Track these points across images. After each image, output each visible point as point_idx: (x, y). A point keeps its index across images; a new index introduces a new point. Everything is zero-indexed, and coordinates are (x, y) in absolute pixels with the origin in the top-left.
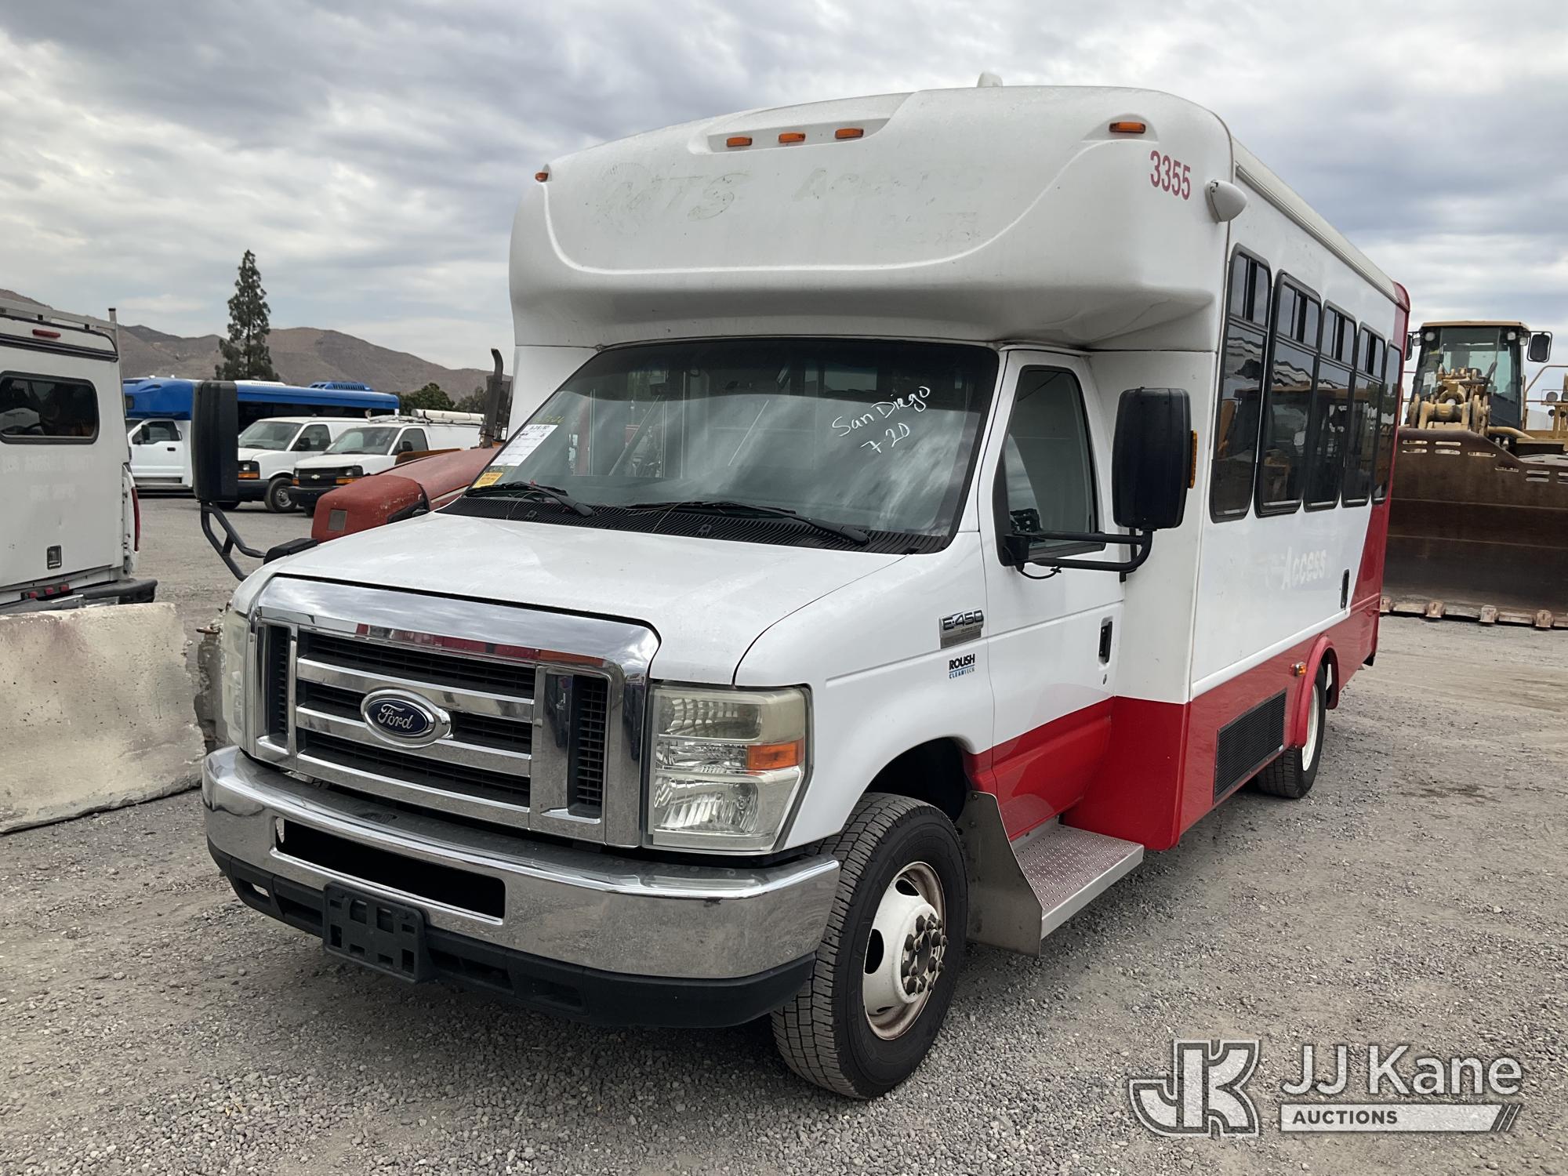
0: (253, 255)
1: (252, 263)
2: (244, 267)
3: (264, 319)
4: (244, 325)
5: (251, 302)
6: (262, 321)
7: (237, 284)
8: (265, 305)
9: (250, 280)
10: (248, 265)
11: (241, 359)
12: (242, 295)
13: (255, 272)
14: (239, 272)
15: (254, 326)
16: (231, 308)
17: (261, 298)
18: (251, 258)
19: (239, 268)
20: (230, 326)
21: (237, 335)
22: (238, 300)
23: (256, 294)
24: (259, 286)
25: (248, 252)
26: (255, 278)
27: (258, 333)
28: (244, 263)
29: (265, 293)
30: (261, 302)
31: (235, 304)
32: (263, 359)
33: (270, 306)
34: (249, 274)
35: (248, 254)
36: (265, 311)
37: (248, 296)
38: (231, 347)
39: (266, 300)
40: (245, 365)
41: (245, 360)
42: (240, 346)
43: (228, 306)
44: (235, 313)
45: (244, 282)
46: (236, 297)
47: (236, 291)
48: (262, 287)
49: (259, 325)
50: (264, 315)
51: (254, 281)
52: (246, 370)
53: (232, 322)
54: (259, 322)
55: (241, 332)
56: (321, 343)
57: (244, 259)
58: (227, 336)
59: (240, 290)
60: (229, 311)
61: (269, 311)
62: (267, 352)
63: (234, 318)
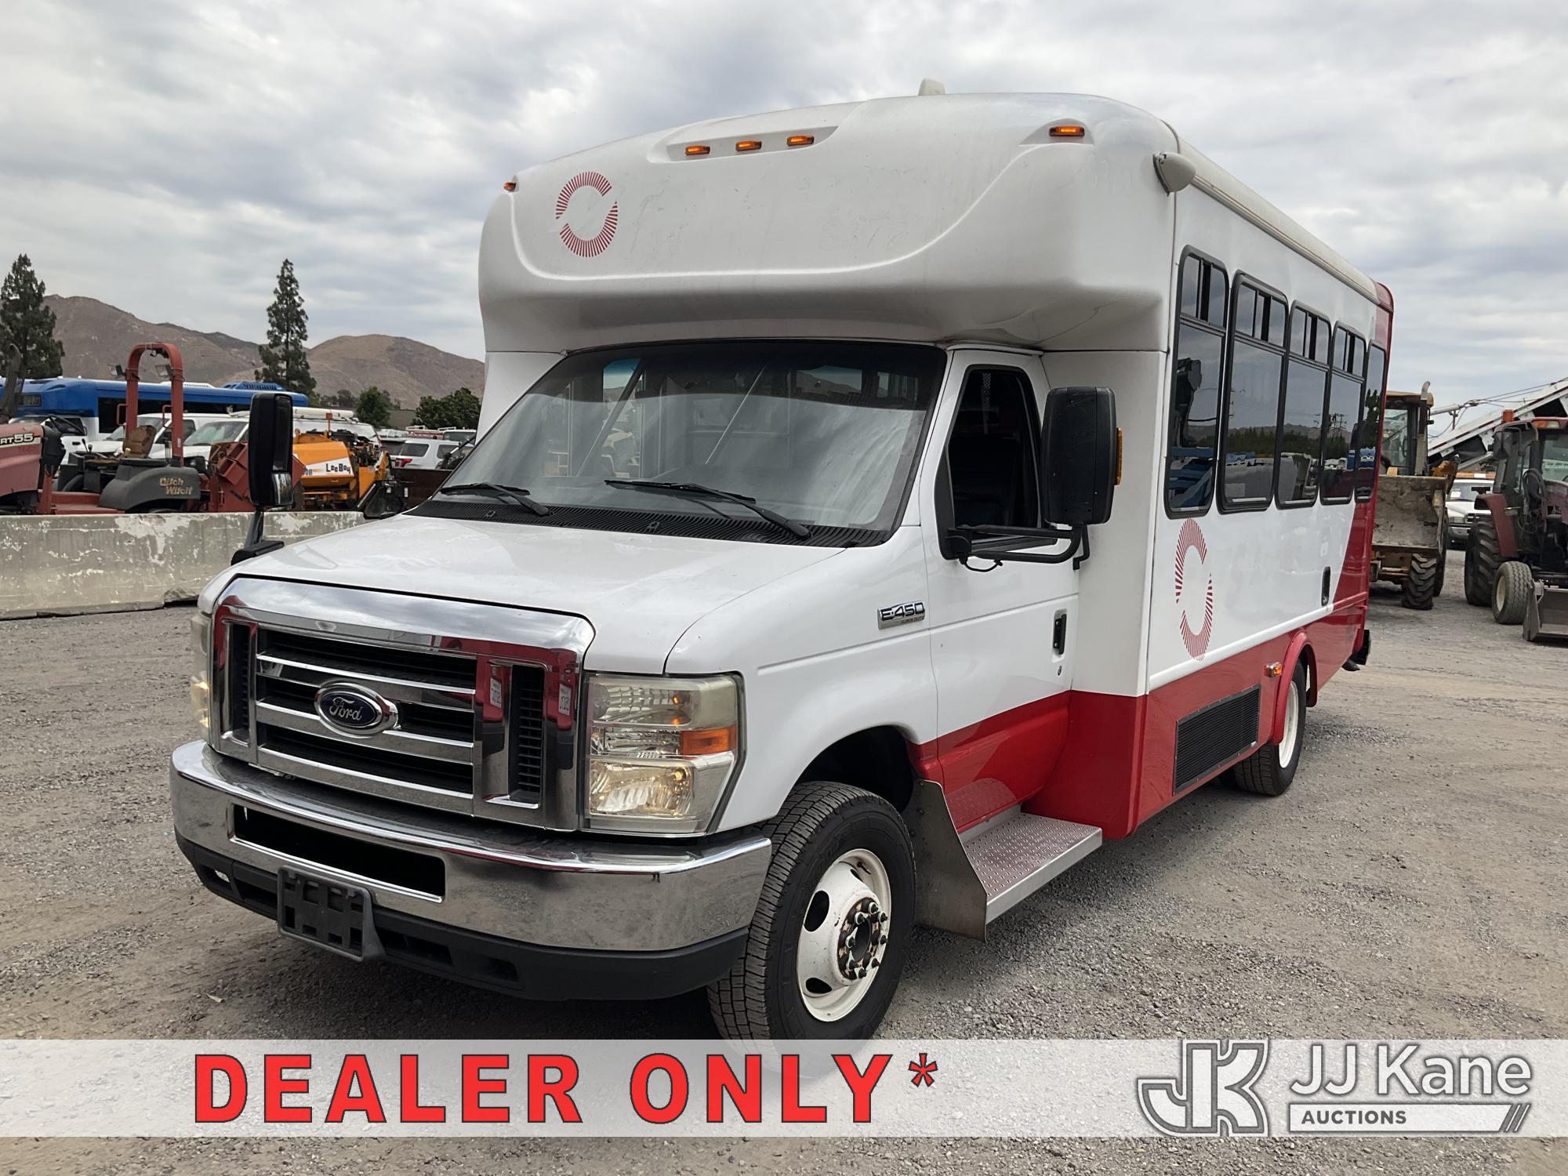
0: (291, 264)
1: (290, 272)
2: (283, 275)
3: (302, 326)
4: (282, 331)
5: (288, 310)
6: (300, 328)
7: (276, 292)
8: (303, 312)
9: (289, 288)
10: (286, 274)
11: (280, 365)
12: (281, 302)
13: (293, 281)
14: (278, 280)
15: (292, 333)
16: (270, 315)
17: (299, 305)
18: (289, 267)
19: (278, 277)
20: (270, 333)
21: (276, 342)
22: (277, 308)
23: (294, 301)
24: (297, 294)
25: (287, 261)
26: (293, 286)
27: (296, 339)
28: (283, 272)
29: (303, 301)
30: (299, 309)
31: (274, 311)
32: (301, 364)
33: (307, 313)
34: (287, 283)
35: (286, 262)
36: (303, 318)
37: (286, 303)
38: (271, 353)
39: (303, 307)
40: (283, 371)
41: (283, 365)
42: (278, 351)
43: (267, 313)
44: (274, 319)
45: (282, 290)
46: (275, 305)
47: (274, 299)
48: (300, 295)
49: (297, 332)
50: (301, 321)
51: (292, 289)
52: (284, 374)
53: (271, 329)
54: (297, 328)
55: (280, 338)
56: (392, 350)
57: (283, 268)
58: (267, 341)
59: (278, 298)
60: (268, 318)
61: (307, 318)
62: (304, 357)
63: (273, 325)
